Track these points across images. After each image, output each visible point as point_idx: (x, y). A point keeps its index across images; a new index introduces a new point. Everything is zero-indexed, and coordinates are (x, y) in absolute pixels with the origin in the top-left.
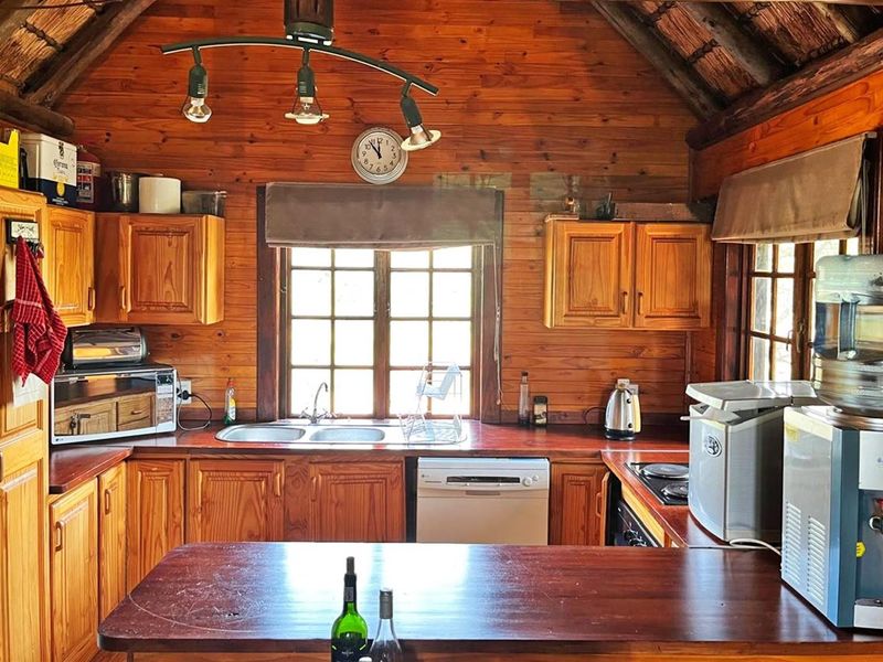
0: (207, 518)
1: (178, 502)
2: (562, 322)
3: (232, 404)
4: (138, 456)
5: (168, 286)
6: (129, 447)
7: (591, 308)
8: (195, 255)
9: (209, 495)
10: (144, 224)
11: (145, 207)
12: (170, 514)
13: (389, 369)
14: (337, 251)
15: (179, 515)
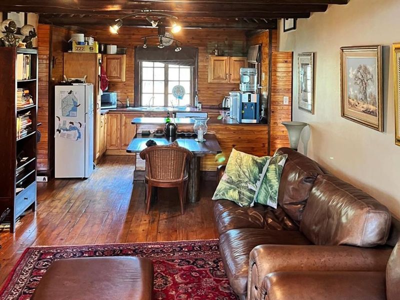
0: (126, 127)
1: (119, 124)
2: (212, 81)
3: (128, 102)
4: (110, 112)
5: (115, 72)
6: (108, 110)
7: (219, 78)
8: (121, 64)
9: (126, 121)
10: (109, 56)
11: (108, 53)
12: (117, 127)
13: (168, 94)
14: (155, 63)
15: (119, 127)
